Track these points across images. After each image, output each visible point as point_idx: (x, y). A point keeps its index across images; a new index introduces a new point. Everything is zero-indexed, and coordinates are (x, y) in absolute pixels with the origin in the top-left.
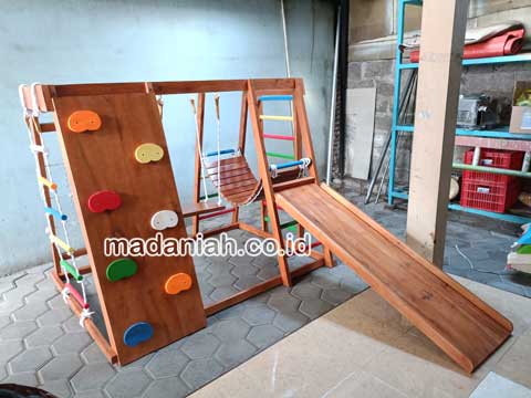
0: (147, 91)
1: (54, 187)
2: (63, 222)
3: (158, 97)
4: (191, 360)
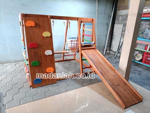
0: (49, 18)
1: (23, 40)
2: (24, 50)
4: (49, 90)
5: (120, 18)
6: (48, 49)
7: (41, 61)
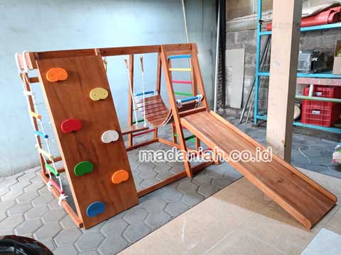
0: (97, 54)
1: (40, 117)
2: (46, 139)
3: (103, 58)
4: (129, 225)
5: (236, 34)
6: (108, 128)
7: (95, 160)
